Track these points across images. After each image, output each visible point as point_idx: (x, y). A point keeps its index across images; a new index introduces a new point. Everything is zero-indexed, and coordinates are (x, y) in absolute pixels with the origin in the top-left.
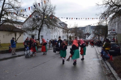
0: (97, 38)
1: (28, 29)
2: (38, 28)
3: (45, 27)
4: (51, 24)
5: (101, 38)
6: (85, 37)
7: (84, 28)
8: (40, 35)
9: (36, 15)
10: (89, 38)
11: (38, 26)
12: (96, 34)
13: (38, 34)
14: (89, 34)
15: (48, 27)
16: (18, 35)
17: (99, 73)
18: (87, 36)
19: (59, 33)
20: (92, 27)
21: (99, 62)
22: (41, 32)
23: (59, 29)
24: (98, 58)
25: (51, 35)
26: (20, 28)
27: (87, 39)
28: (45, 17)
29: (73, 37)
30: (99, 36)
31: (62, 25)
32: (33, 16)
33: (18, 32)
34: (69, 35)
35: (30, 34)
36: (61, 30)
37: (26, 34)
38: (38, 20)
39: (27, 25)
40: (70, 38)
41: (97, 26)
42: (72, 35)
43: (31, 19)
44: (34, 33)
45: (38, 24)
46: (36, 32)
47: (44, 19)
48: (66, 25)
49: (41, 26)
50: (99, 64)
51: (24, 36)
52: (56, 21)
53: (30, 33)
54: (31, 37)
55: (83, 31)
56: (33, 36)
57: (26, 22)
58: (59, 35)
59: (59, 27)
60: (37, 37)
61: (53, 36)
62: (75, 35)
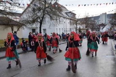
1: (28, 22)
2: (39, 20)
3: (47, 18)
4: (55, 14)
6: (99, 29)
7: (97, 18)
9: (36, 4)
10: (104, 30)
11: (39, 17)
12: (113, 25)
14: (103, 25)
15: (51, 18)
16: (15, 29)
17: (112, 74)
18: (101, 27)
19: (65, 25)
21: (114, 59)
23: (65, 20)
24: (113, 55)
25: (56, 28)
26: (18, 20)
27: (101, 31)
28: (47, 6)
29: (83, 29)
31: (69, 14)
33: (14, 25)
34: (78, 27)
36: (68, 21)
37: (25, 27)
38: (39, 9)
39: (25, 17)
40: (80, 30)
42: (81, 27)
43: (30, 9)
44: (34, 26)
45: (39, 14)
46: (36, 25)
47: (45, 8)
48: (74, 15)
49: (43, 18)
51: (23, 30)
53: (29, 26)
54: (31, 31)
55: (96, 21)
56: (34, 30)
57: (24, 14)
58: (65, 28)
59: (64, 18)
60: (38, 31)
61: (58, 29)
62: (86, 27)
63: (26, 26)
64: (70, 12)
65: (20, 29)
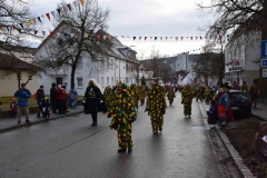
0: (203, 80)
1: (49, 64)
2: (70, 62)
3: (86, 59)
4: (99, 51)
5: (210, 80)
6: (176, 80)
7: (173, 60)
8: (76, 76)
9: (66, 32)
10: (185, 82)
11: (71, 56)
12: (199, 73)
13: (69, 75)
14: (184, 74)
15: (94, 58)
16: (24, 77)
17: (204, 157)
18: (180, 77)
19: (117, 71)
20: (192, 56)
21: (205, 133)
22: (77, 70)
23: (117, 62)
24: (203, 125)
25: (101, 75)
26: (29, 61)
27: (180, 83)
28: (86, 35)
29: (150, 80)
30: (206, 76)
31: (125, 52)
32: (59, 34)
33: (24, 70)
34: (141, 75)
35: (52, 76)
36: (123, 64)
37: (43, 74)
38: (71, 42)
39: (44, 54)
40: (143, 81)
41: (202, 54)
42: (146, 76)
43: (54, 41)
44: (61, 72)
45: (70, 51)
46: (65, 71)
47: (83, 39)
48: (134, 53)
49: (78, 57)
50: (204, 137)
51: (39, 80)
52: (111, 45)
53: (52, 72)
54: (55, 81)
55: (171, 65)
56: (59, 80)
57: (43, 48)
58: (117, 76)
59: (116, 58)
60: (68, 81)
61: (105, 79)
62: (154, 76)
63: (45, 72)
64: (127, 48)
65: (33, 77)
